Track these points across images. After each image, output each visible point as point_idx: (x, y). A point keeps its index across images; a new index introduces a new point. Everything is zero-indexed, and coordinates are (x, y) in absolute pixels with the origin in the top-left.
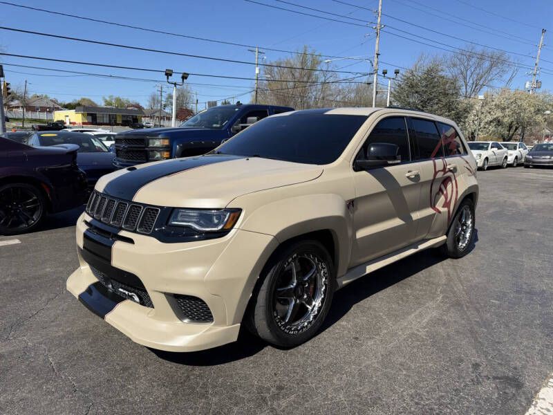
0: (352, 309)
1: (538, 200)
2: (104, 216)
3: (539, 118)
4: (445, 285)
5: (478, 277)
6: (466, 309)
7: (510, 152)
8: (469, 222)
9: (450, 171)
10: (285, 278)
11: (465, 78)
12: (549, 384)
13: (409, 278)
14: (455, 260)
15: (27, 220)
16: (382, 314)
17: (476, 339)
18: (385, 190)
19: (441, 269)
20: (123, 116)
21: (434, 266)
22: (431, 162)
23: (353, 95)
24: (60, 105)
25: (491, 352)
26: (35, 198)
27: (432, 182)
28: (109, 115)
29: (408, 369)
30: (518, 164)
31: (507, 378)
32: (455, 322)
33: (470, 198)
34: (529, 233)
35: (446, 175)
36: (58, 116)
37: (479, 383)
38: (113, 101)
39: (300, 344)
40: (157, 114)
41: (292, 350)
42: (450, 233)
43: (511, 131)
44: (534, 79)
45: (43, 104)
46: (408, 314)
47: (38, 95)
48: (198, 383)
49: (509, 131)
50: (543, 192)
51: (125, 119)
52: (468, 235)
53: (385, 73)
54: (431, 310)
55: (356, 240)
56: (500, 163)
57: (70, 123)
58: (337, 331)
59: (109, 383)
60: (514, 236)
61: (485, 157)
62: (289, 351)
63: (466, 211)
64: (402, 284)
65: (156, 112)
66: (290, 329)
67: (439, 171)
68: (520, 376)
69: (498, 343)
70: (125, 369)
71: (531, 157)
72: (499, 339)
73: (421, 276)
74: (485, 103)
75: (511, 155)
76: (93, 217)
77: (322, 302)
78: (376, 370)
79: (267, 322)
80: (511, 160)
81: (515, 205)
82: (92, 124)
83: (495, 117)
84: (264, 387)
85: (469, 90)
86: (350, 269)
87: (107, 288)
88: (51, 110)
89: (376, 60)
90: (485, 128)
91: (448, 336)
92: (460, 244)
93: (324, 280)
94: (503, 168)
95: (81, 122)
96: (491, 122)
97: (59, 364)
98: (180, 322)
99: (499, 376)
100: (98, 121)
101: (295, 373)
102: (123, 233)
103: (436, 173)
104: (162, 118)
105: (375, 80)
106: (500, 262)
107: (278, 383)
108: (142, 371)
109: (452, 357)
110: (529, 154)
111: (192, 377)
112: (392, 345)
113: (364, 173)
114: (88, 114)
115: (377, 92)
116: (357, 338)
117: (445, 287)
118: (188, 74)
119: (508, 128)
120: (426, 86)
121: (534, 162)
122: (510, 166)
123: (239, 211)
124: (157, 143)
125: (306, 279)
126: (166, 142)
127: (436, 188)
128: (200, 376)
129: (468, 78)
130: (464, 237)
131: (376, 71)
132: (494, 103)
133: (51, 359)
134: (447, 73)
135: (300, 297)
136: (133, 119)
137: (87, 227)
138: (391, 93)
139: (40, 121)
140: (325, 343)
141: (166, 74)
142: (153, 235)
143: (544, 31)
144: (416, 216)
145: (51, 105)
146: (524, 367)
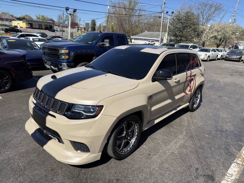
0: (148, 139)
1: (229, 79)
2: (42, 102)
3: (234, 36)
4: (187, 126)
5: (201, 122)
6: (195, 140)
7: (219, 53)
8: (199, 96)
9: (193, 76)
10: (121, 132)
11: (203, 15)
12: (225, 179)
13: (172, 122)
14: (192, 113)
15: (4, 87)
16: (160, 142)
17: (198, 155)
18: (165, 89)
19: (185, 117)
20: (45, 25)
21: (183, 116)
22: (185, 73)
23: (152, 20)
24: (15, 17)
25: (203, 162)
26: (7, 77)
27: (185, 82)
28: (39, 24)
29: (170, 171)
30: (222, 58)
31: (209, 176)
32: (190, 146)
33: (201, 86)
34: (224, 98)
35: (191, 78)
36: (15, 23)
37: (198, 178)
38: (40, 17)
39: (126, 158)
40: (61, 25)
41: (123, 161)
42: (191, 102)
43: (221, 42)
44: (233, 18)
45: (7, 17)
46: (171, 142)
47: (4, 12)
48: (83, 178)
49: (220, 42)
50: (231, 75)
51: (46, 26)
52: (198, 102)
53: (167, 13)
54: (181, 140)
55: (151, 111)
56: (214, 58)
57: (20, 27)
58: (141, 151)
59: (46, 177)
60: (217, 100)
61: (208, 56)
62: (121, 161)
63: (198, 92)
64: (169, 125)
65: (61, 24)
66: (122, 152)
67: (189, 77)
68: (214, 175)
69: (207, 157)
70: (53, 170)
71: (228, 56)
72: (207, 155)
73: (177, 121)
74: (210, 29)
75: (219, 54)
76: (37, 101)
77: (136, 139)
78: (157, 171)
79: (113, 151)
80: (219, 57)
81: (219, 82)
82: (30, 28)
83: (214, 35)
84: (111, 180)
85: (204, 21)
86: (148, 123)
87: (44, 132)
88: (11, 20)
89: (164, 6)
90: (209, 40)
91: (187, 154)
92: (195, 105)
93: (137, 130)
94: (216, 60)
95: (25, 27)
96: (212, 37)
97: (24, 167)
98: (76, 152)
99: (206, 174)
100: (33, 27)
101: (124, 172)
102: (51, 112)
103: (187, 78)
104: (63, 27)
105: (163, 16)
106: (210, 114)
107: (116, 177)
108: (60, 171)
109: (188, 165)
110: (227, 55)
111: (81, 174)
112: (163, 158)
113: (156, 82)
114: (29, 24)
115: (163, 21)
116: (149, 155)
117: (187, 127)
118: (76, 10)
119: (219, 40)
120: (186, 20)
121: (229, 58)
122: (219, 59)
123: (102, 106)
124: (63, 51)
125: (130, 131)
126: (67, 51)
127: (186, 84)
128: (85, 174)
129: (204, 15)
130: (197, 102)
131: (163, 11)
132: (215, 29)
133: (20, 164)
134: (195, 12)
135: (127, 139)
136: (50, 27)
137: (34, 106)
138: (170, 22)
139: (6, 25)
140: (136, 157)
141: (66, 9)
142: (64, 115)
144: (177, 97)
145: (11, 18)
146: (216, 170)
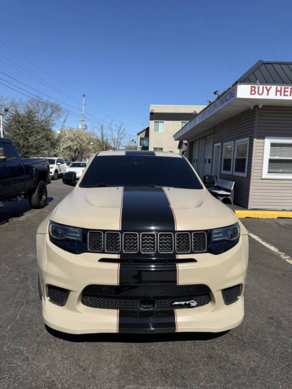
44: (83, 123)
83: (68, 145)
96: (66, 148)
102: (180, 257)
119: (75, 152)
132: (66, 136)
142: (208, 251)
143: (84, 96)
